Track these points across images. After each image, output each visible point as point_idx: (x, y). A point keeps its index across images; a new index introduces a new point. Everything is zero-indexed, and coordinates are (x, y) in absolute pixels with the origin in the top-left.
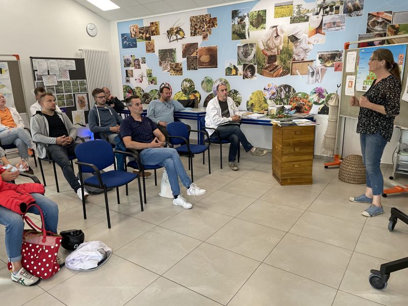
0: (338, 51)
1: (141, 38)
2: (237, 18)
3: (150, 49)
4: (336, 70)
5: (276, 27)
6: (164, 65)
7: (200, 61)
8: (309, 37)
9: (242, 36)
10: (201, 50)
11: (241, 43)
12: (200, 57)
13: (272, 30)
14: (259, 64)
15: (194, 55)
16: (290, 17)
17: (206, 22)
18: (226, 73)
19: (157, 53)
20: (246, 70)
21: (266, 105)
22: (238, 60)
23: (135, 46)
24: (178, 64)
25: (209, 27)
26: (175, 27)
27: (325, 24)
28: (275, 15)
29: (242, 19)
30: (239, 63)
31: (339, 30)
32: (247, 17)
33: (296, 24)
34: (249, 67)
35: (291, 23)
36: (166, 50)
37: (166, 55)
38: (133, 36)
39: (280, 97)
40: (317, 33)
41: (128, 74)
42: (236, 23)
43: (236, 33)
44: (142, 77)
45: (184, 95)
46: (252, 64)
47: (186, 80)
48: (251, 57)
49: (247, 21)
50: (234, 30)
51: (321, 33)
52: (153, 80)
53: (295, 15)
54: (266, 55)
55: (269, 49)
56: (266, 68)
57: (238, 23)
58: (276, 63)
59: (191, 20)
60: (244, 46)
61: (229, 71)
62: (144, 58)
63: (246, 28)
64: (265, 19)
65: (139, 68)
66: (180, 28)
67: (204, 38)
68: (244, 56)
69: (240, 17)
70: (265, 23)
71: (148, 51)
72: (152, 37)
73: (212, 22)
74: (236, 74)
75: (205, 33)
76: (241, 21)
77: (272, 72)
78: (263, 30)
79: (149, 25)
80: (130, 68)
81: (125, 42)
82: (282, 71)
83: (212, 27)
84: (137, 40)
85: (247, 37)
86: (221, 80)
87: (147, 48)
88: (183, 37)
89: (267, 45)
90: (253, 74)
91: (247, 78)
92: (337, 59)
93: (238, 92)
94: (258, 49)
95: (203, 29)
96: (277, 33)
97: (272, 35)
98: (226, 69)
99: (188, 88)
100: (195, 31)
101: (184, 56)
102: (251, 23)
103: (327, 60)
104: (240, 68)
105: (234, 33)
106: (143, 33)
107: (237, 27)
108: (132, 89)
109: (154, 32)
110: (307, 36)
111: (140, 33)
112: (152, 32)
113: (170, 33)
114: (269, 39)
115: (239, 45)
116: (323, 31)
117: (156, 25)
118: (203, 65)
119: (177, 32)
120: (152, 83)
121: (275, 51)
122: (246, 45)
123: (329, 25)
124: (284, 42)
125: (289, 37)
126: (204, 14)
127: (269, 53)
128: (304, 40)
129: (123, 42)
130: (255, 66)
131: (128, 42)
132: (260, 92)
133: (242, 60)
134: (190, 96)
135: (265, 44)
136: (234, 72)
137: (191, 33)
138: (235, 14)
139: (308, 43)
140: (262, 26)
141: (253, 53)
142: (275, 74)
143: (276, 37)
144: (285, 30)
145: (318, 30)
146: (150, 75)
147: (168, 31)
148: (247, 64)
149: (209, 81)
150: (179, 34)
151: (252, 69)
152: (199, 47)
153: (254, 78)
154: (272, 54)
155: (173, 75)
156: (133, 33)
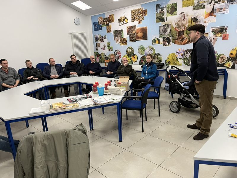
0: (224, 27)
1: (104, 24)
2: (159, 9)
3: (109, 31)
4: (223, 39)
5: (184, 13)
6: (117, 39)
7: (137, 36)
8: (205, 18)
9: (162, 20)
10: (138, 30)
11: (161, 24)
12: (137, 34)
13: (181, 15)
14: (173, 37)
15: (134, 32)
16: (192, 6)
17: (141, 13)
18: (153, 43)
19: (112, 33)
20: (165, 41)
21: (177, 62)
22: (160, 35)
23: (101, 29)
24: (124, 38)
25: (142, 15)
26: (122, 17)
27: (215, 10)
28: (183, 6)
29: (162, 9)
30: (161, 37)
31: (225, 13)
32: (165, 8)
33: (197, 10)
34: (166, 39)
35: (193, 10)
36: (118, 31)
37: (118, 33)
38: (100, 23)
39: (187, 58)
40: (210, 16)
41: (97, 46)
42: (159, 12)
43: (159, 18)
44: (104, 47)
45: (128, 57)
46: (168, 37)
47: (129, 48)
48: (168, 33)
49: (165, 10)
50: (157, 16)
51: (213, 16)
52: (111, 48)
53: (196, 5)
54: (177, 31)
55: (179, 27)
56: (178, 39)
57: (160, 12)
58: (184, 36)
59: (132, 12)
60: (163, 26)
61: (154, 42)
62: (106, 36)
63: (165, 15)
64: (177, 9)
65: (103, 42)
66: (126, 17)
67: (139, 22)
68: (163, 32)
69: (161, 8)
70: (176, 11)
71: (108, 32)
72: (110, 24)
73: (144, 13)
74: (159, 43)
75: (140, 20)
76: (162, 10)
77: (181, 42)
78: (175, 16)
79: (108, 17)
80: (99, 42)
82: (187, 41)
83: (144, 15)
84: (102, 26)
85: (165, 20)
86: (149, 47)
87: (107, 30)
88: (127, 23)
89: (178, 25)
90: (169, 43)
91: (166, 46)
92: (224, 32)
93: (160, 54)
94: (172, 27)
95: (139, 17)
96: (184, 17)
97: (181, 18)
98: (153, 40)
99: (130, 52)
100: (134, 18)
101: (128, 34)
102: (168, 12)
103: (217, 33)
104: (161, 40)
105: (157, 18)
106: (105, 22)
107: (159, 15)
108: (99, 54)
109: (111, 21)
110: (204, 17)
111: (103, 21)
112: (110, 20)
113: (120, 20)
114: (179, 21)
115: (160, 25)
116: (214, 14)
117: (112, 16)
118: (139, 39)
119: (124, 20)
120: (110, 50)
121: (183, 28)
122: (165, 25)
123: (218, 10)
124: (189, 22)
125: (192, 19)
126: (139, 8)
127: (179, 30)
128: (202, 21)
129: (94, 27)
130: (170, 38)
131: (97, 27)
132: (174, 54)
133: (162, 35)
134: (131, 57)
135: (177, 24)
136: (157, 42)
137: (132, 20)
138: (158, 6)
139: (205, 22)
140: (174, 13)
141: (169, 30)
142: (183, 43)
143: (183, 19)
144: (189, 14)
145: (211, 14)
146: (109, 46)
147: (119, 20)
148: (166, 37)
149: (142, 48)
150: (125, 21)
151: (168, 40)
152: (137, 28)
153: (170, 46)
154: (181, 30)
155: (122, 45)
156: (100, 22)
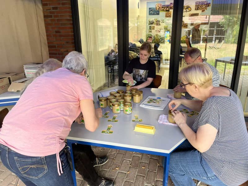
1: (163, 10)
23: (158, 14)
25: (206, 6)
26: (186, 6)
38: (157, 9)
41: (151, 28)
44: (160, 29)
59: (196, 3)
62: (163, 20)
65: (160, 25)
66: (189, 6)
67: (203, 11)
71: (167, 17)
72: (170, 10)
80: (153, 25)
81: (151, 12)
84: (160, 11)
88: (190, 11)
95: (203, 7)
100: (198, 8)
106: (165, 8)
111: (162, 7)
119: (187, 8)
126: (204, 1)
131: (154, 12)
137: (195, 9)
146: (166, 28)
152: (199, 15)
156: (157, 7)
